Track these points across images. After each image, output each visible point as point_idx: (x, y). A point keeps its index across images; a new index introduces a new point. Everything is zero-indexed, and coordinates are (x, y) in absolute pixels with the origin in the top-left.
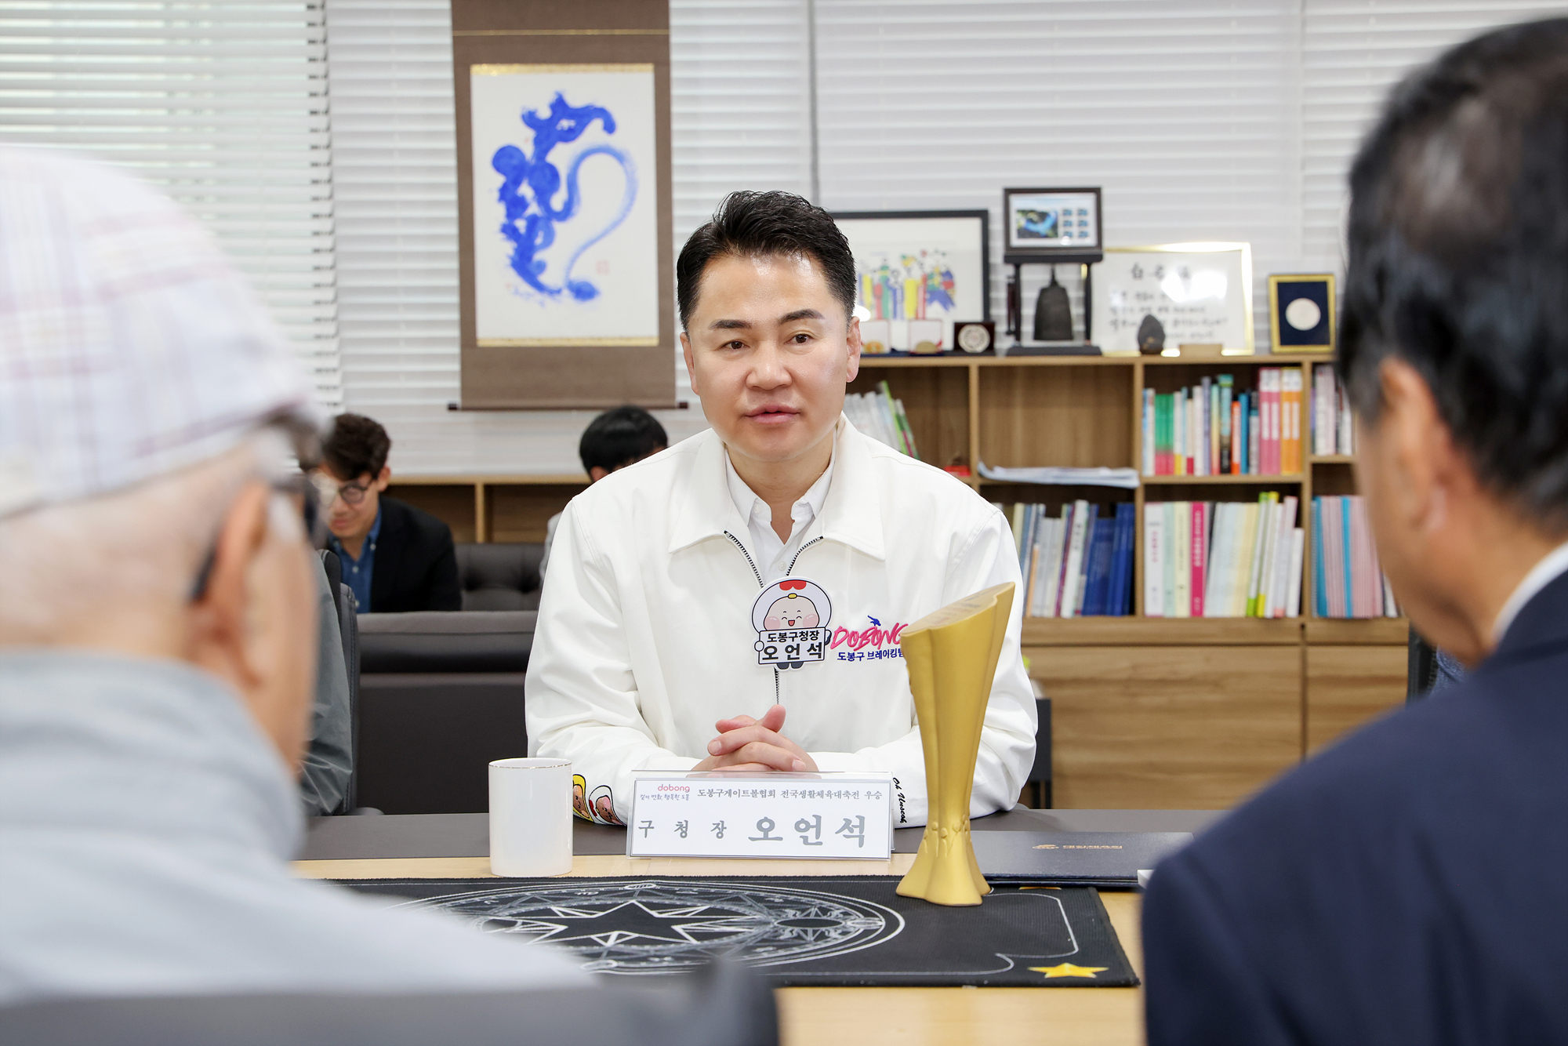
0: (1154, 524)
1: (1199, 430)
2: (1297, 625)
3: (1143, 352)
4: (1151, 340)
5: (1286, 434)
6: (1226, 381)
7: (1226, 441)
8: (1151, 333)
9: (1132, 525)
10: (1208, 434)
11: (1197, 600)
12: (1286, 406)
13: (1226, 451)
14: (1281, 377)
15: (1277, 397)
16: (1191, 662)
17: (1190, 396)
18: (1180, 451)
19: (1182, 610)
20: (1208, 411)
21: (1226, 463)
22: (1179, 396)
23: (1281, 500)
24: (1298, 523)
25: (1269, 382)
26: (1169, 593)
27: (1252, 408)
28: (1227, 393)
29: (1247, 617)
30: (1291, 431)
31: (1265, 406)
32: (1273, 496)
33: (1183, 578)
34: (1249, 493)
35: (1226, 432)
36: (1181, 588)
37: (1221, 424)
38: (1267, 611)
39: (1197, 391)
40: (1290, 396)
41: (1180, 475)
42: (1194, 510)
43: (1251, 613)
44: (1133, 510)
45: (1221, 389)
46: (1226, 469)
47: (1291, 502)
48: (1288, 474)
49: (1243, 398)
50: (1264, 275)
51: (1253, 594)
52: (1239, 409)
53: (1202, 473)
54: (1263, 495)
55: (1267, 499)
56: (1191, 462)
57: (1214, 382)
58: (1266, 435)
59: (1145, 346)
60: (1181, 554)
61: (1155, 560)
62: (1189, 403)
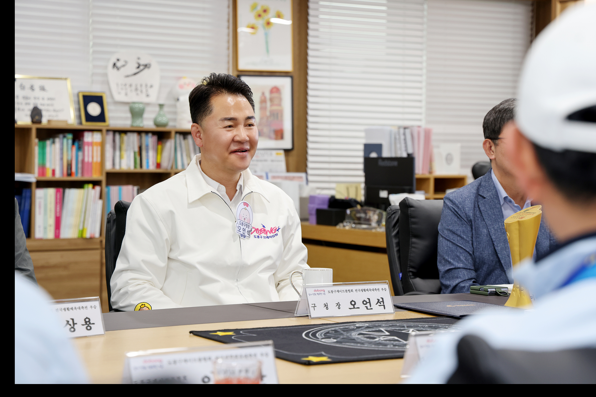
0: (40, 198)
1: (58, 157)
2: (98, 241)
3: (33, 122)
4: (37, 118)
5: (95, 160)
6: (70, 136)
7: (70, 162)
8: (36, 114)
9: (30, 199)
10: (62, 159)
11: (57, 231)
12: (95, 148)
13: (70, 166)
14: (92, 135)
15: (91, 144)
16: (55, 258)
17: (54, 142)
18: (49, 166)
19: (50, 235)
20: (62, 149)
21: (69, 172)
22: (48, 142)
23: (93, 188)
24: (101, 197)
25: (88, 137)
26: (45, 228)
27: (80, 148)
28: (70, 142)
29: (78, 238)
30: (97, 159)
31: (86, 148)
32: (91, 186)
33: (52, 221)
34: (79, 185)
35: (70, 158)
36: (50, 226)
37: (68, 155)
38: (87, 235)
39: (57, 140)
40: (97, 144)
41: (49, 176)
42: (57, 192)
43: (80, 236)
44: (31, 192)
45: (68, 140)
46: (70, 174)
47: (98, 188)
48: (95, 176)
49: (76, 144)
50: (76, 91)
51: (81, 228)
52: (75, 149)
53: (58, 176)
54: (86, 186)
55: (88, 187)
56: (54, 172)
57: (64, 137)
58: (86, 160)
59: (35, 120)
60: (51, 211)
61: (40, 213)
62: (53, 146)
